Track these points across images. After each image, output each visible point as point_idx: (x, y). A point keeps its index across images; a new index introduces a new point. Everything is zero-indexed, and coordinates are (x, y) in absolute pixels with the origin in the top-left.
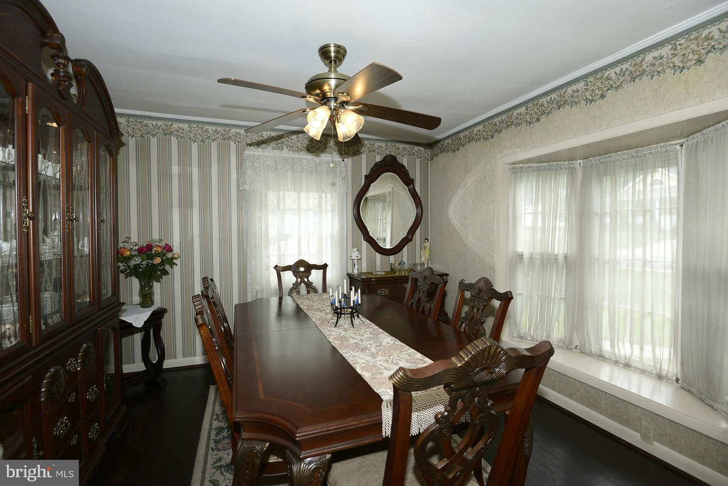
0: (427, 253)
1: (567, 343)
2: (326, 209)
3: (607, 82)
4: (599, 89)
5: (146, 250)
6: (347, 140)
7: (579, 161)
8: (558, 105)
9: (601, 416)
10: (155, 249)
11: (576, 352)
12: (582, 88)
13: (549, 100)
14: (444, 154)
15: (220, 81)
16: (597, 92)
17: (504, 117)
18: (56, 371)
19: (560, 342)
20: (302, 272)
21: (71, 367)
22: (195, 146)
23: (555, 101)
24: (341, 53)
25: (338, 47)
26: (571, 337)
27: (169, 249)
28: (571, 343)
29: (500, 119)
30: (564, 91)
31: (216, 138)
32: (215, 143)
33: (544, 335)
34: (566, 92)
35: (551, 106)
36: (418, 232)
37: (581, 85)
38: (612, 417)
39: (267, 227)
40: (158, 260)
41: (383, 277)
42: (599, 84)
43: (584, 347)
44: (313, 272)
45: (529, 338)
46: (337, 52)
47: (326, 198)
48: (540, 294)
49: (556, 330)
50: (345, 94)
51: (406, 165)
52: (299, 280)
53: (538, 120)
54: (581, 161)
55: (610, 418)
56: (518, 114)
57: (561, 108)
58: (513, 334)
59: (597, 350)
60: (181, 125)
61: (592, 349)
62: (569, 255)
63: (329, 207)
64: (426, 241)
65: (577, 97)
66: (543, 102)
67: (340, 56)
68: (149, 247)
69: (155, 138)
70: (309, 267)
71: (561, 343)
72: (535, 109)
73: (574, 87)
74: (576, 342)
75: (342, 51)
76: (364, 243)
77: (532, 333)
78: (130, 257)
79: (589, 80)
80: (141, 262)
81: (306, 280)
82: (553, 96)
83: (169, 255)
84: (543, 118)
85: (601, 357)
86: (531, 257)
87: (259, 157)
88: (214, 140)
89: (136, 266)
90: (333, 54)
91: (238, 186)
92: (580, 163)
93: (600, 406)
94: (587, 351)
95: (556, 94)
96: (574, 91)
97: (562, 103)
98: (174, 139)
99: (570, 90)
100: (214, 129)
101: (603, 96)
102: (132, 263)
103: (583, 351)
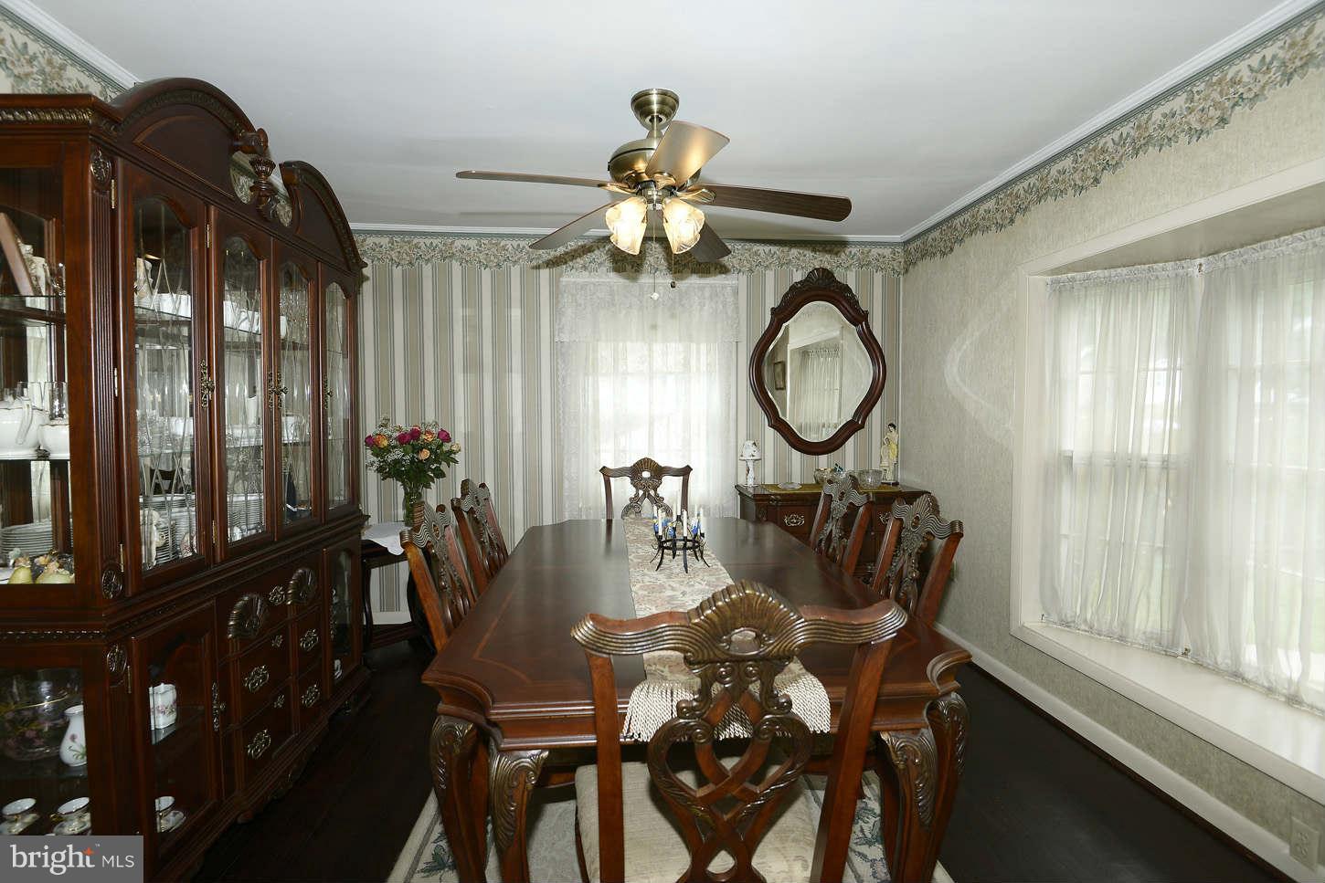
0: (892, 452)
1: (1165, 642)
2: (698, 369)
3: (1232, 90)
4: (1216, 105)
5: (410, 439)
6: (684, 251)
7: (1198, 261)
8: (1134, 148)
9: (1208, 796)
10: (424, 437)
11: (1183, 663)
12: (1181, 107)
13: (1117, 139)
14: (927, 260)
15: (460, 175)
16: (1212, 112)
17: (1032, 180)
18: (251, 600)
19: (1152, 638)
20: (646, 479)
21: (276, 599)
22: (486, 275)
23: (1129, 140)
24: (670, 103)
25: (664, 93)
26: (1175, 631)
27: (446, 437)
28: (1174, 642)
29: (1025, 184)
30: (1146, 116)
31: (519, 259)
32: (517, 267)
33: (1116, 623)
34: (1149, 119)
35: (1121, 151)
36: (877, 410)
37: (1179, 103)
38: (1230, 800)
39: (596, 403)
40: (425, 454)
41: (798, 494)
42: (1215, 95)
43: (1202, 654)
44: (667, 479)
45: (1083, 627)
46: (662, 103)
47: (698, 352)
48: (1108, 539)
49: (1141, 614)
50: (665, 174)
51: (852, 286)
52: (641, 492)
53: (1096, 181)
54: (1202, 260)
55: (1225, 802)
56: (1059, 172)
57: (1141, 152)
58: (1049, 614)
59: (1229, 661)
60: (465, 242)
61: (1219, 660)
62: (1172, 460)
63: (703, 368)
64: (892, 428)
65: (1173, 126)
66: (1106, 143)
67: (667, 109)
68: (415, 434)
69: (429, 264)
70: (659, 472)
71: (1153, 641)
72: (1091, 159)
73: (1166, 108)
74: (1185, 642)
75: (670, 100)
76: (770, 432)
77: (1089, 616)
78: (388, 450)
79: (1195, 90)
80: (403, 456)
81: (652, 493)
82: (1125, 130)
83: (446, 447)
84: (1106, 177)
85: (1236, 676)
86: (1090, 463)
87: (584, 287)
88: (515, 262)
89: (396, 462)
90: (655, 107)
91: (552, 336)
92: (1200, 265)
93: (1207, 776)
94: (1209, 661)
95: (1132, 125)
96: (1165, 115)
97: (1143, 142)
98: (456, 265)
99: (1157, 115)
100: (515, 243)
101: (1223, 121)
102: (390, 458)
103: (1197, 660)
